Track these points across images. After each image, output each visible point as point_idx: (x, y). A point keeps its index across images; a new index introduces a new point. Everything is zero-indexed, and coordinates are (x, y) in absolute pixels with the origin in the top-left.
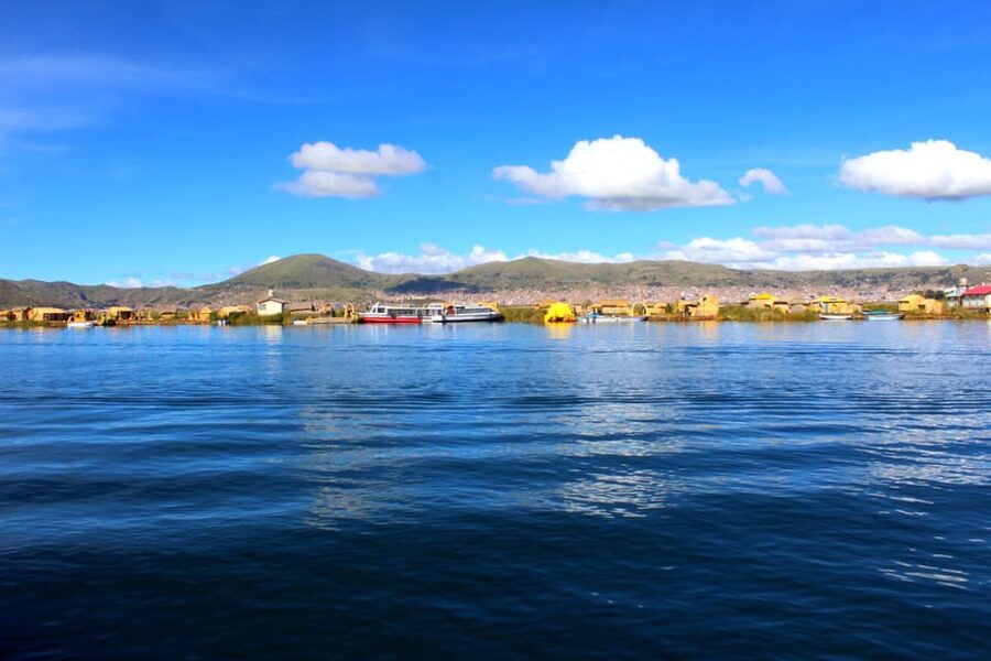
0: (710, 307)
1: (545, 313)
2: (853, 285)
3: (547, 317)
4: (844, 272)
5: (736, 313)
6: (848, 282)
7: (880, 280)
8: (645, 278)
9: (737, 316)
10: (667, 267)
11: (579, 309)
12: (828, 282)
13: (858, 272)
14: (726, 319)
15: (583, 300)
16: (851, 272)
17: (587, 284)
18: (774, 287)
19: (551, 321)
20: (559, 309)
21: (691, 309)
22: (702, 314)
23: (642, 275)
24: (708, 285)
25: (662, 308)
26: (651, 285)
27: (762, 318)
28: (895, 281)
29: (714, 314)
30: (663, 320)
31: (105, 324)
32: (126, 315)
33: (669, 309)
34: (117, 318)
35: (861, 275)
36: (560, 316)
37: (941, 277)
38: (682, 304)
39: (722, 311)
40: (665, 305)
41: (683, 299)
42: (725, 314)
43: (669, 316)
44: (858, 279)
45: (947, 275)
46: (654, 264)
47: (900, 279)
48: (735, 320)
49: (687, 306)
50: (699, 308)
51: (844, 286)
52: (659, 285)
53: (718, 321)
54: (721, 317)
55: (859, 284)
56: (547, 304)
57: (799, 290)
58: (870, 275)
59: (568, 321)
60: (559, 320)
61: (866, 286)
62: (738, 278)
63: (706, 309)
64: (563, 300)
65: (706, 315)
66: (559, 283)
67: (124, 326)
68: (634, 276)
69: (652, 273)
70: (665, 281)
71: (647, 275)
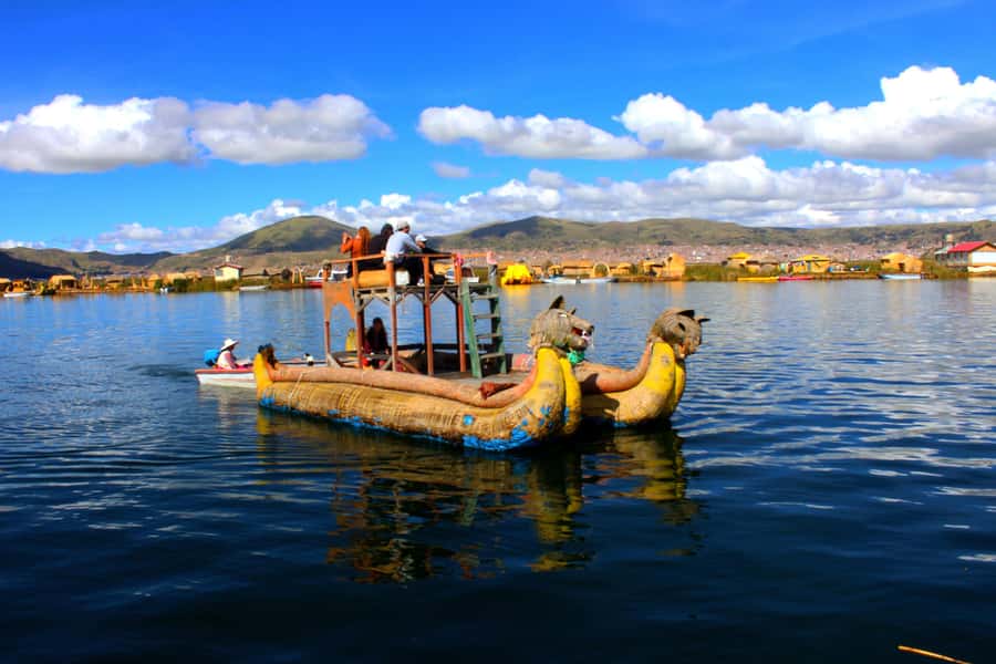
0: (676, 268)
1: (502, 275)
2: (870, 243)
3: (504, 280)
4: (862, 229)
5: (704, 273)
6: (867, 239)
7: (899, 237)
8: (655, 237)
9: (705, 276)
10: (677, 225)
11: (539, 271)
12: (844, 240)
13: (876, 229)
14: (693, 280)
15: (543, 261)
16: (869, 229)
17: (595, 243)
18: (790, 245)
19: (508, 283)
20: (517, 271)
21: (655, 269)
22: (667, 275)
23: (653, 234)
24: (721, 244)
25: (626, 268)
26: (661, 244)
27: (729, 278)
28: (913, 238)
29: (681, 274)
30: (627, 281)
31: (44, 294)
32: (70, 283)
33: (633, 270)
34: (58, 287)
35: (879, 232)
36: (518, 278)
37: (962, 234)
38: (647, 263)
39: (688, 271)
40: (629, 265)
41: (648, 259)
42: (693, 274)
43: (632, 277)
44: (877, 236)
45: (969, 231)
46: (665, 222)
47: (920, 236)
48: (702, 280)
49: (652, 266)
50: (664, 269)
51: (862, 244)
52: (670, 243)
53: (684, 281)
54: (687, 278)
55: (876, 242)
56: (504, 266)
57: (815, 248)
58: (888, 232)
59: (526, 283)
60: (516, 282)
61: (885, 243)
62: (752, 235)
63: (671, 269)
64: (522, 262)
65: (672, 275)
66: (567, 243)
67: (65, 295)
68: (643, 235)
69: (663, 232)
70: (674, 239)
71: (657, 233)
